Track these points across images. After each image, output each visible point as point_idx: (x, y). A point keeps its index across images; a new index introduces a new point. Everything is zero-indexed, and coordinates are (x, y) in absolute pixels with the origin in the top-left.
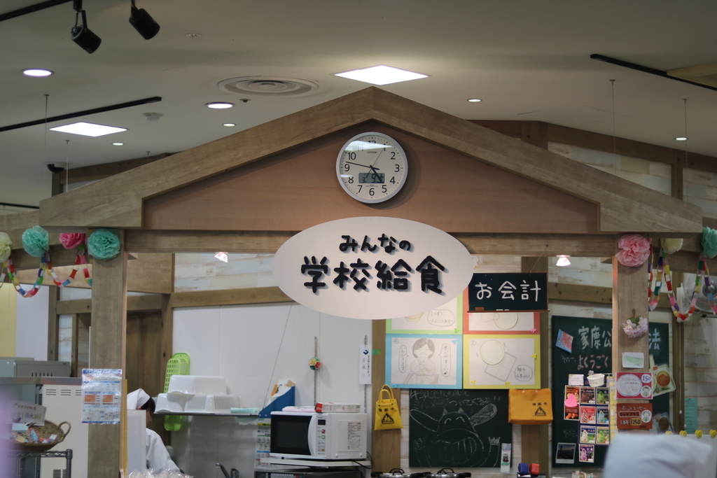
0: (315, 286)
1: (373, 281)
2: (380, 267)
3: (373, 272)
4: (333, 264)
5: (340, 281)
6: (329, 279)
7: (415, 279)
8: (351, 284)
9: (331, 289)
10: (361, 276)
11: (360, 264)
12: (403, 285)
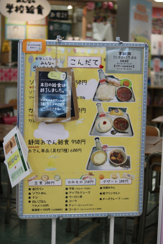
0: (10, 12)
1: (25, 11)
2: (27, 7)
3: (25, 8)
4: (15, 6)
5: (16, 11)
6: (13, 10)
7: (36, 11)
8: (19, 12)
9: (14, 13)
10: (22, 9)
11: (21, 6)
12: (32, 12)
